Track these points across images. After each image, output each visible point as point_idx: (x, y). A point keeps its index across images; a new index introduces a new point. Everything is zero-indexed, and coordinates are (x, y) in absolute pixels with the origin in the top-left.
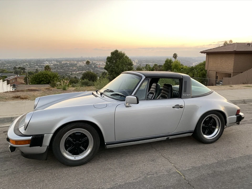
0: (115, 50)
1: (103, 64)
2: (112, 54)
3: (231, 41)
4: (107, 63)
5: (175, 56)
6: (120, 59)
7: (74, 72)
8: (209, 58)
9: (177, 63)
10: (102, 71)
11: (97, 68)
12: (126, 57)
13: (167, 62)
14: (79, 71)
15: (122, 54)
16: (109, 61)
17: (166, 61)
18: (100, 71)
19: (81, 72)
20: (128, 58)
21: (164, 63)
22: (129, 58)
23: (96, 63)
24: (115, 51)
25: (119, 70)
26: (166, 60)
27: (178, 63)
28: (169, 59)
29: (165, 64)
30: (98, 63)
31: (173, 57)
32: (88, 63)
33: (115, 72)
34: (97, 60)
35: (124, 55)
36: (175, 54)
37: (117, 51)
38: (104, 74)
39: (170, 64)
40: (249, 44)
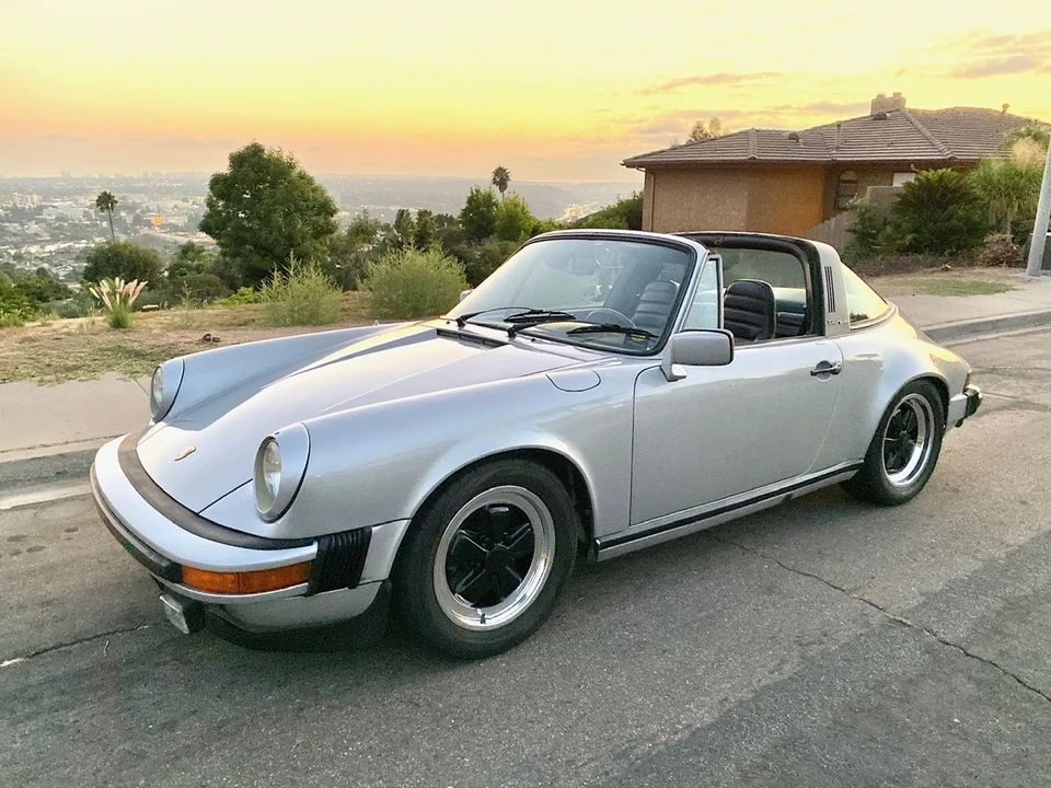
0: (247, 144)
1: (176, 207)
2: (238, 161)
4: (210, 204)
5: (501, 179)
6: (273, 185)
7: (31, 244)
8: (657, 187)
9: (516, 206)
10: (175, 242)
11: (149, 224)
12: (302, 176)
13: (475, 201)
14: (55, 240)
15: (280, 160)
16: (220, 196)
17: (470, 200)
18: (164, 241)
19: (67, 245)
20: (310, 181)
21: (464, 204)
22: (317, 182)
23: (143, 205)
24: (247, 148)
25: (274, 233)
26: (470, 195)
27: (519, 209)
28: (482, 191)
29: (465, 213)
30: (152, 205)
31: (495, 182)
32: (106, 201)
33: (255, 246)
34: (144, 190)
35: (291, 166)
36: (500, 169)
37: (255, 151)
38: (190, 254)
39: (489, 212)
40: (794, 137)
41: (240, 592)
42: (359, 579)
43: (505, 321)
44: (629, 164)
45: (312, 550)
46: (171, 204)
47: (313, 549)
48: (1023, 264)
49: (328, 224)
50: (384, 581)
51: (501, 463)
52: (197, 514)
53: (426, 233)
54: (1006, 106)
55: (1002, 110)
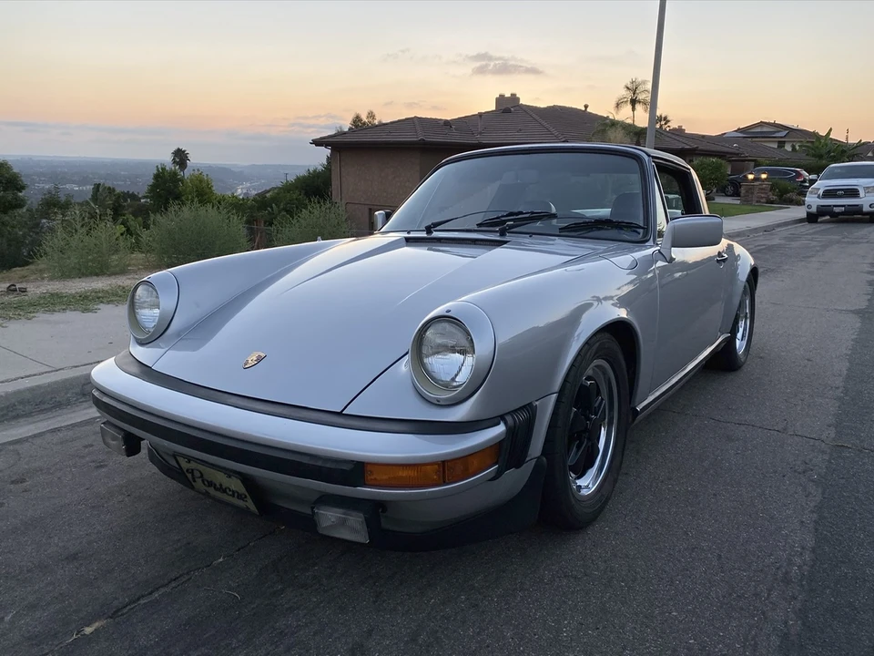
5: (180, 157)
8: (343, 164)
9: (201, 181)
13: (161, 177)
17: (157, 177)
21: (151, 181)
26: (155, 172)
27: (204, 185)
28: (167, 168)
29: (153, 188)
31: (174, 162)
36: (178, 150)
39: (176, 187)
40: (447, 123)
41: (445, 483)
42: (526, 457)
43: (479, 225)
44: (317, 143)
47: (501, 428)
50: (538, 458)
52: (340, 414)
53: (120, 206)
54: (586, 107)
55: (584, 109)
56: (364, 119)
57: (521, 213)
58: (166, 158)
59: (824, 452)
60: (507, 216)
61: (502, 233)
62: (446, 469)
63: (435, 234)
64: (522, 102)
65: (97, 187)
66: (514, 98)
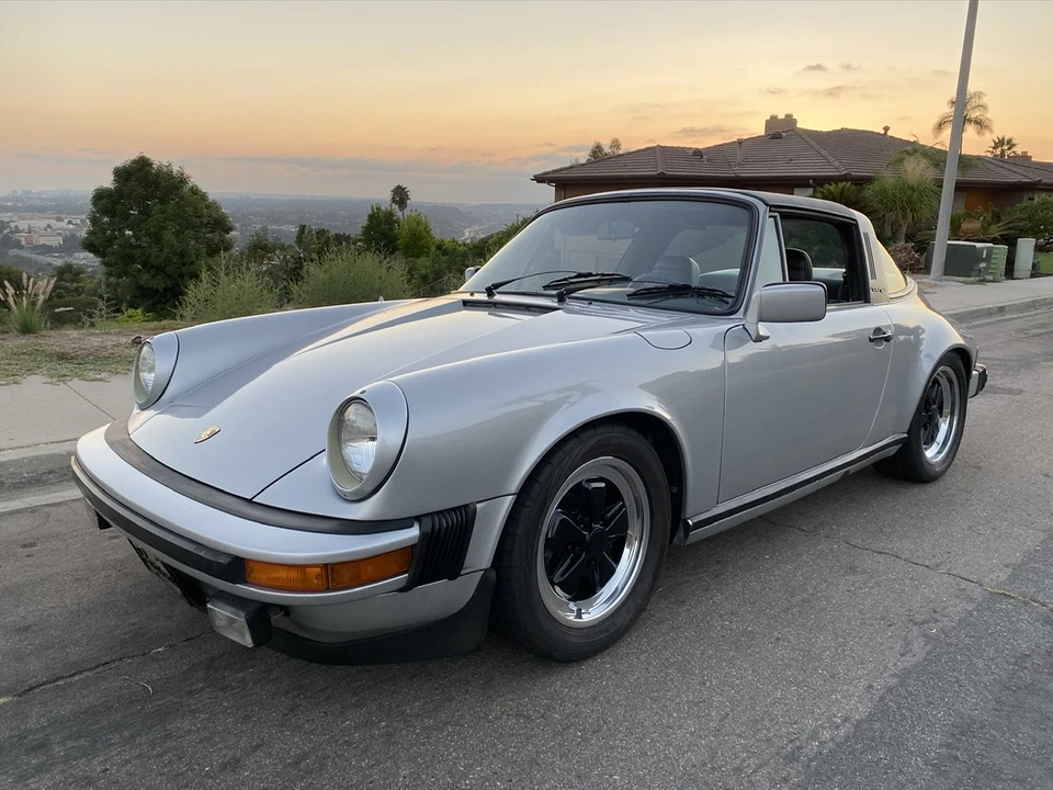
0: (134, 156)
1: (49, 226)
2: (122, 174)
3: (616, 144)
4: (94, 221)
5: (400, 196)
6: (162, 200)
9: (418, 223)
10: (49, 264)
11: (18, 245)
12: (195, 191)
13: (376, 218)
15: (169, 175)
16: (105, 212)
17: (371, 217)
18: (36, 263)
20: (204, 197)
21: (365, 222)
22: (211, 198)
23: (12, 225)
24: (134, 162)
25: (166, 250)
26: (370, 212)
27: (422, 228)
28: (383, 208)
29: (367, 230)
30: (23, 225)
31: (393, 200)
33: (144, 264)
34: (14, 209)
35: (182, 180)
36: (399, 187)
37: (142, 164)
38: (68, 276)
39: (391, 229)
40: (698, 153)
41: (328, 590)
42: (461, 569)
43: (546, 287)
44: (539, 179)
45: (412, 533)
46: (43, 224)
47: (415, 532)
48: (927, 270)
49: (223, 241)
50: (485, 570)
51: (602, 430)
52: (250, 501)
54: (886, 129)
55: (883, 132)
56: (607, 150)
57: (590, 275)
58: (384, 197)
59: (970, 599)
60: (575, 277)
61: (561, 298)
62: (333, 573)
63: (498, 298)
64: (800, 125)
65: (303, 228)
66: (790, 120)
